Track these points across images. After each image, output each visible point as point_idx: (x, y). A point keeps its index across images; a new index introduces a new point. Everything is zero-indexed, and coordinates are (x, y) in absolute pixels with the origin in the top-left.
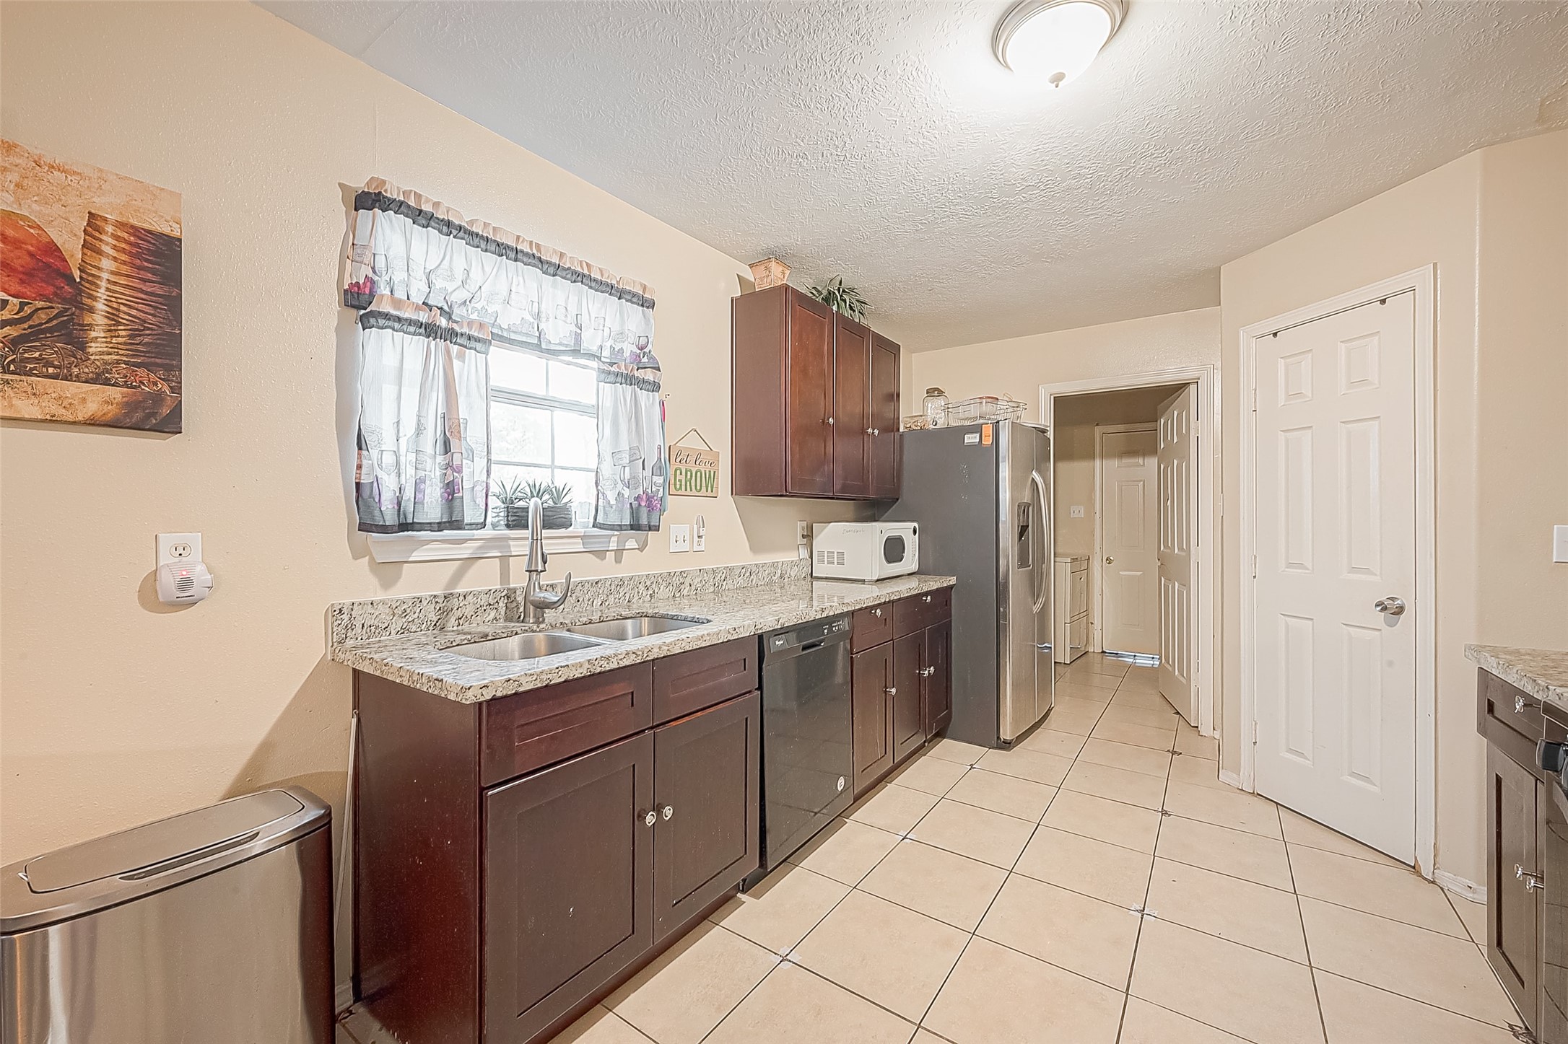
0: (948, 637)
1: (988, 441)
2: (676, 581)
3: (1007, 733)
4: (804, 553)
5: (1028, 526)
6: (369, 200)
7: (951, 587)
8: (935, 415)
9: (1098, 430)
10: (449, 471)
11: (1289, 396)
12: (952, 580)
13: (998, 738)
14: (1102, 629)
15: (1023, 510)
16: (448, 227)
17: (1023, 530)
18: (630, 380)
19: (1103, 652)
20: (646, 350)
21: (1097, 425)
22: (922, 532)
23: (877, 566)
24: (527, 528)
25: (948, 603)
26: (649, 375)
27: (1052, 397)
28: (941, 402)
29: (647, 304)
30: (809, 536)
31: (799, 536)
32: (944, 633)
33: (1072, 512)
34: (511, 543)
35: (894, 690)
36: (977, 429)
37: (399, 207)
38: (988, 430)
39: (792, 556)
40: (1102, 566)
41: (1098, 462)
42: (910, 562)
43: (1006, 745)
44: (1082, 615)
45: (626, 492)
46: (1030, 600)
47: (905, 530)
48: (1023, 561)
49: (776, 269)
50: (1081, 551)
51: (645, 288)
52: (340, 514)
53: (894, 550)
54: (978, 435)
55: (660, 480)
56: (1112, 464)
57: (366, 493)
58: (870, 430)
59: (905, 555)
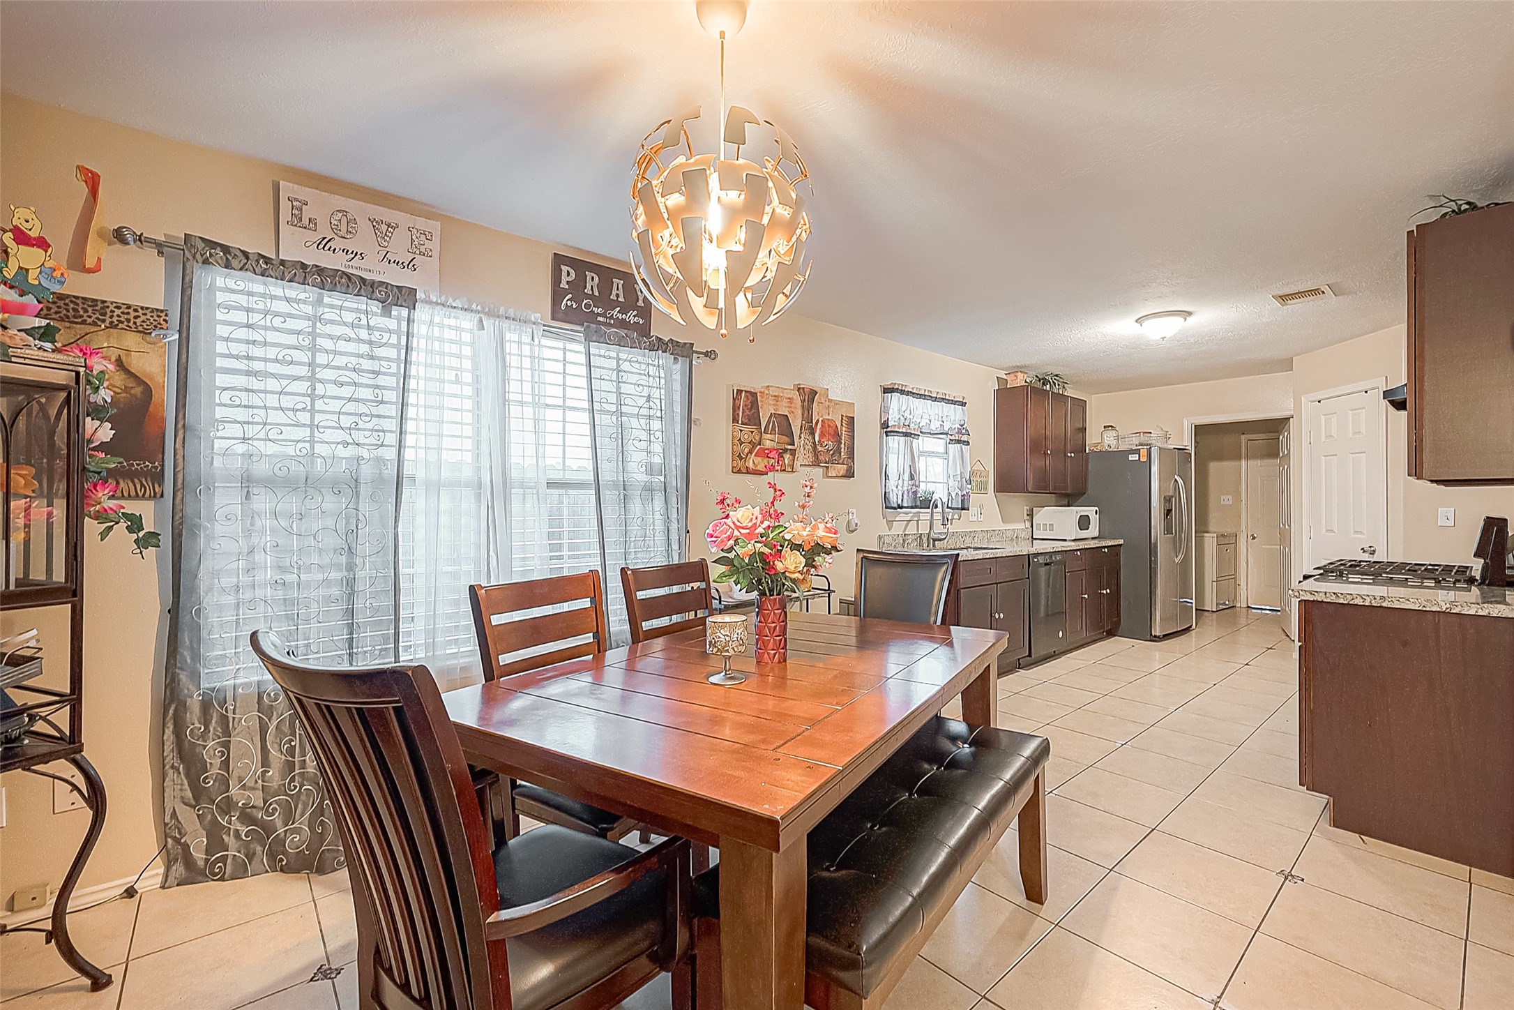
0: (1118, 573)
1: (1144, 459)
2: (972, 535)
3: (1157, 631)
4: (1028, 524)
5: (1172, 510)
6: (886, 390)
7: (1121, 545)
8: (1110, 441)
9: (1243, 437)
10: (914, 487)
11: (1326, 437)
12: (1121, 542)
13: (1151, 635)
14: (1247, 590)
15: (1168, 500)
16: (908, 393)
17: (1169, 512)
18: (958, 442)
19: (1248, 607)
20: (964, 427)
21: (1243, 434)
22: (1101, 513)
23: (1074, 532)
24: (929, 508)
25: (1118, 554)
26: (965, 438)
27: (1193, 426)
28: (1114, 433)
29: (964, 404)
30: (1031, 515)
31: (1025, 515)
32: (1115, 571)
33: (1222, 500)
34: (921, 514)
35: (1086, 596)
36: (1138, 452)
37: (896, 390)
38: (1144, 452)
39: (1021, 526)
40: (1247, 541)
41: (1243, 462)
42: (1094, 530)
43: (1156, 639)
44: (1229, 577)
45: (960, 493)
46: (1173, 554)
47: (1091, 511)
48: (1168, 530)
49: (1020, 375)
50: (1227, 530)
51: (964, 398)
52: (880, 504)
53: (1084, 523)
54: (1137, 455)
55: (969, 486)
56: (1256, 464)
57: (887, 495)
58: (1069, 455)
59: (1090, 526)
